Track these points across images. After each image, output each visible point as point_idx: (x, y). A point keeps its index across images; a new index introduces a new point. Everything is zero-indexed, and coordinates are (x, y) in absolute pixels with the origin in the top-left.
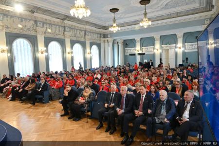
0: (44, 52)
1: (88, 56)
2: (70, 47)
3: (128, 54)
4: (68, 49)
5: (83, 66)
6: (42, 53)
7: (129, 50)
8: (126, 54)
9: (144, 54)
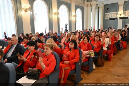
0: (28, 10)
1: (73, 19)
2: (56, 7)
3: (108, 19)
4: (55, 10)
5: (68, 29)
6: (26, 11)
7: (110, 15)
8: (106, 19)
9: (127, 18)
